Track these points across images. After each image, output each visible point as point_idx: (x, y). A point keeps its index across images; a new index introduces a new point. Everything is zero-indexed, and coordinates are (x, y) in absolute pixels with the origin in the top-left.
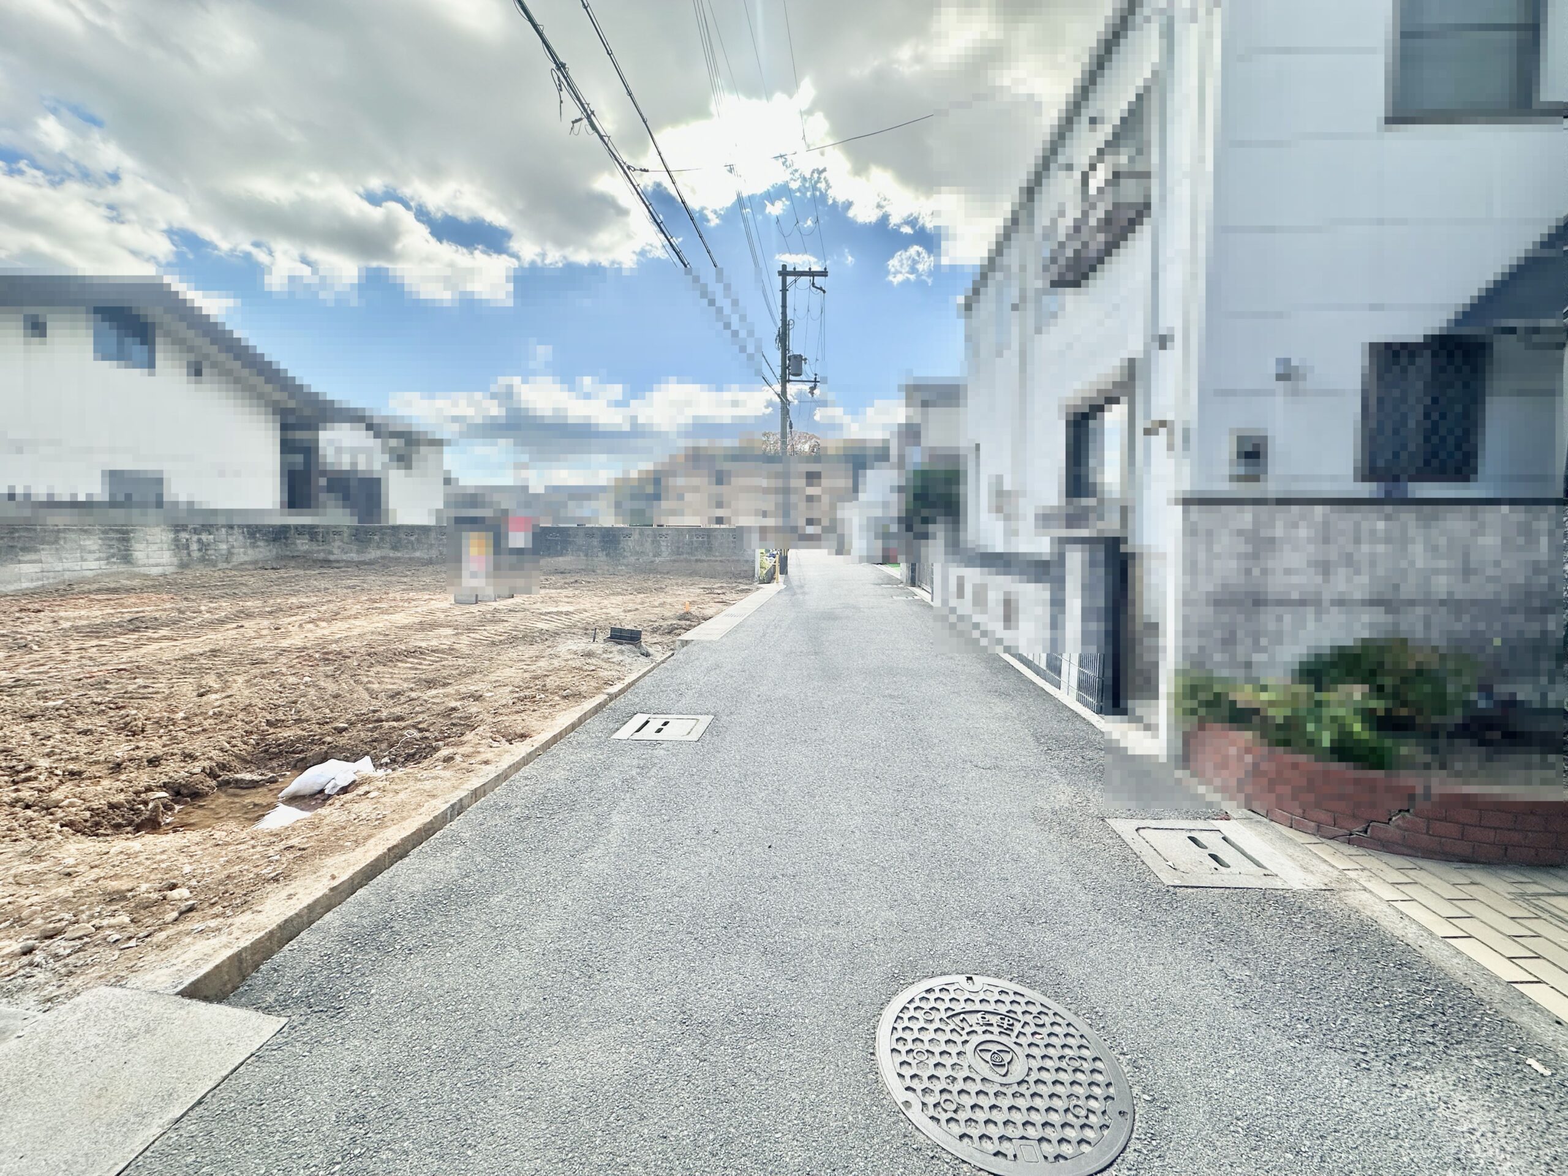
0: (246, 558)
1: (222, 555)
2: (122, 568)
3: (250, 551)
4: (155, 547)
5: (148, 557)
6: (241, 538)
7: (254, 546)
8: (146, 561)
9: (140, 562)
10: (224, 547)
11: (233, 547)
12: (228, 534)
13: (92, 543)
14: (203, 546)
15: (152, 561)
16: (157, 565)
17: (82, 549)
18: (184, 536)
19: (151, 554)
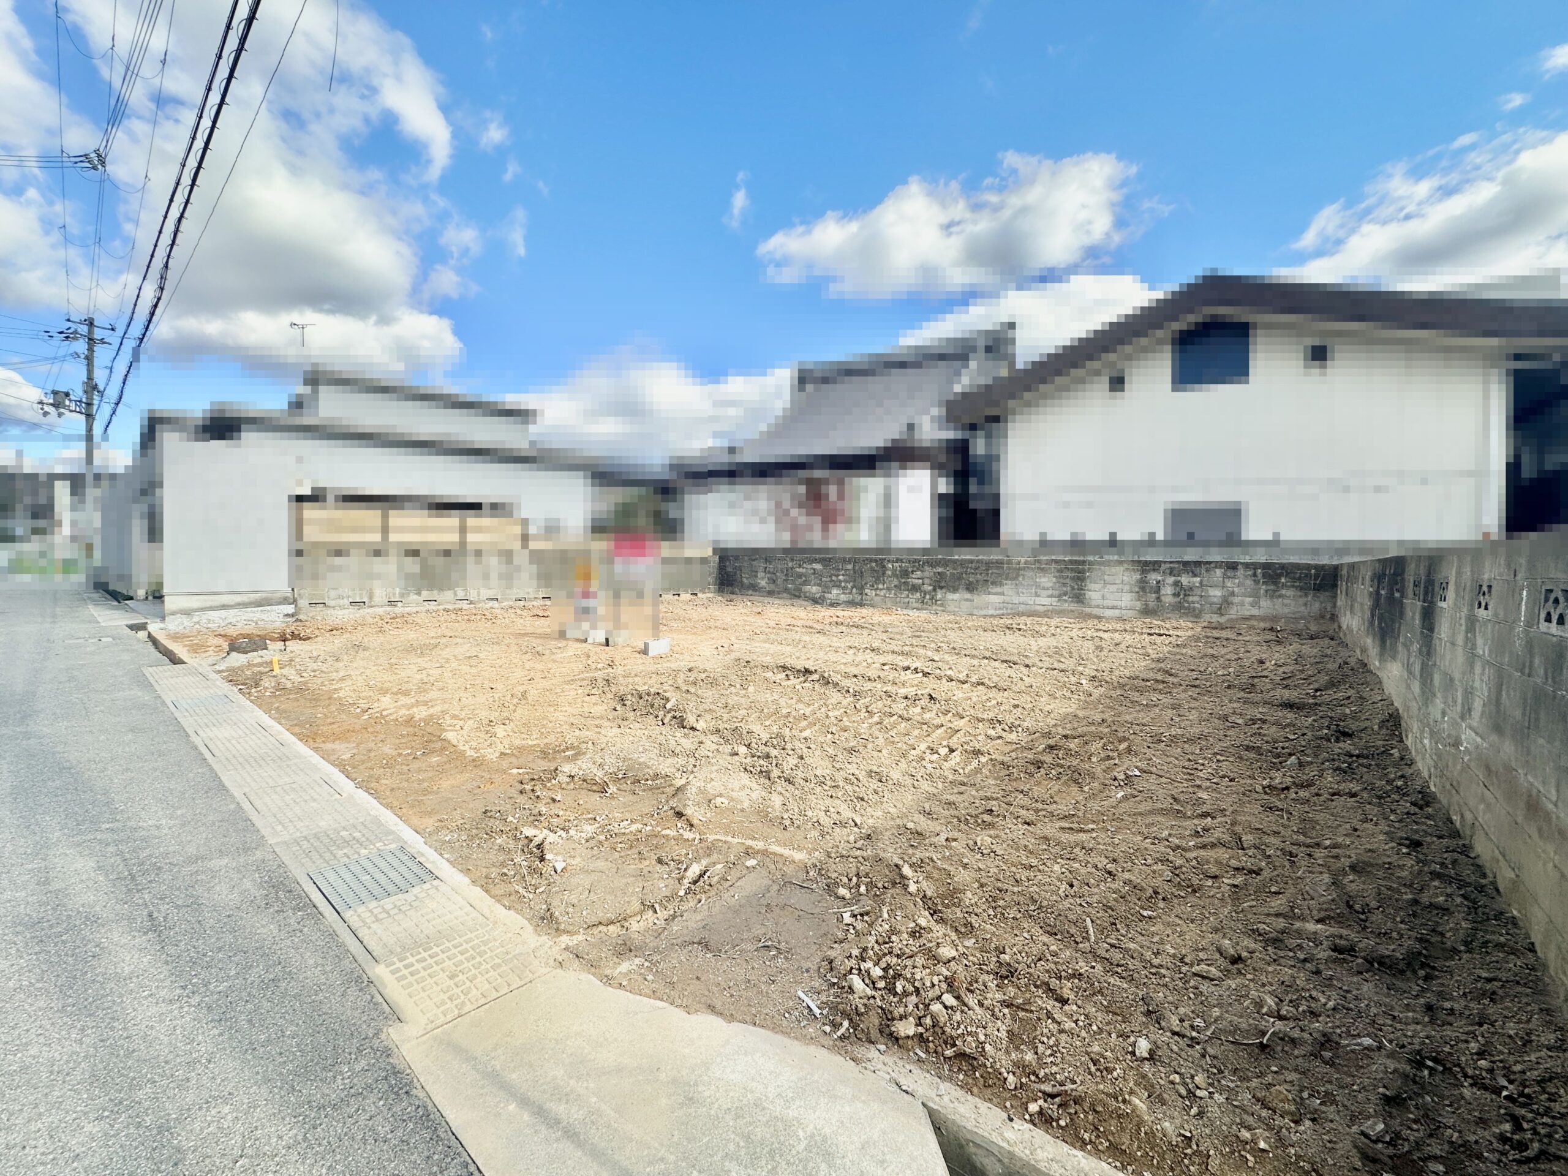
0: (1255, 612)
1: (1212, 604)
2: (1073, 606)
3: (1265, 603)
4: (1113, 588)
5: (1103, 597)
6: (1249, 582)
7: (1272, 595)
8: (1100, 602)
9: (1094, 603)
10: (1216, 593)
11: (1233, 594)
12: (1225, 577)
13: (1047, 580)
14: (1182, 591)
15: (1106, 603)
16: (1113, 608)
17: (1038, 586)
18: (1153, 577)
19: (1108, 595)
